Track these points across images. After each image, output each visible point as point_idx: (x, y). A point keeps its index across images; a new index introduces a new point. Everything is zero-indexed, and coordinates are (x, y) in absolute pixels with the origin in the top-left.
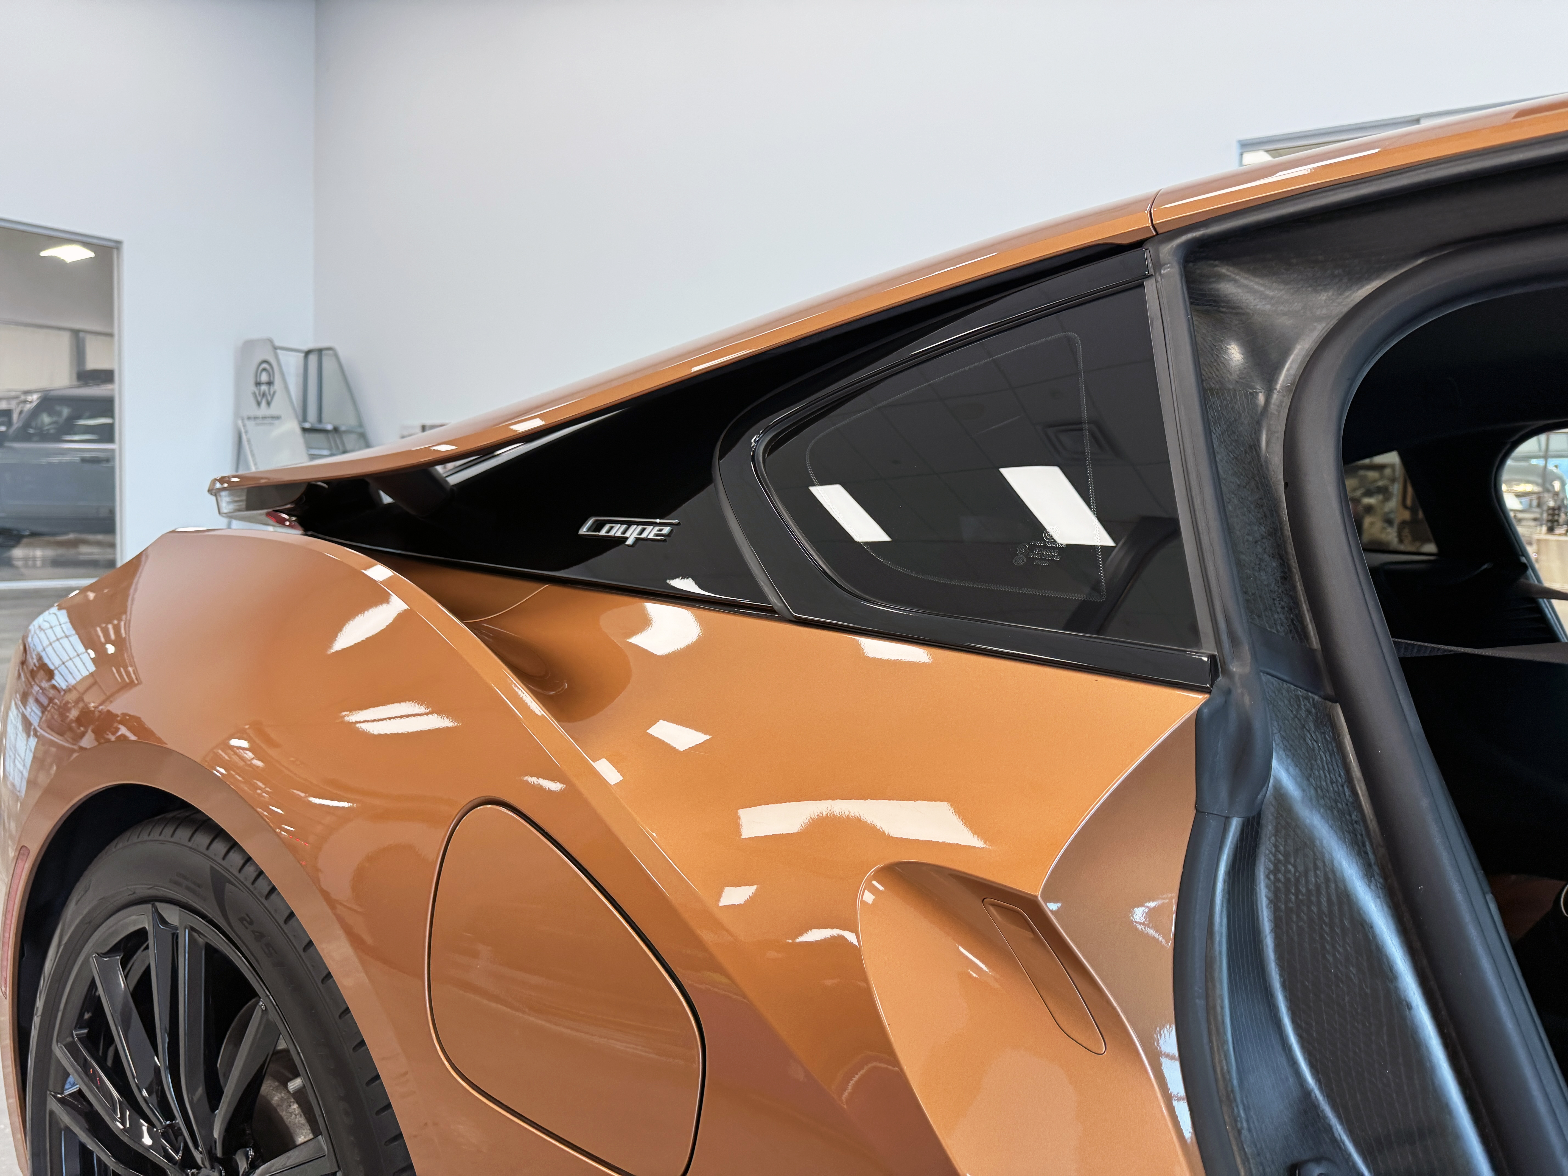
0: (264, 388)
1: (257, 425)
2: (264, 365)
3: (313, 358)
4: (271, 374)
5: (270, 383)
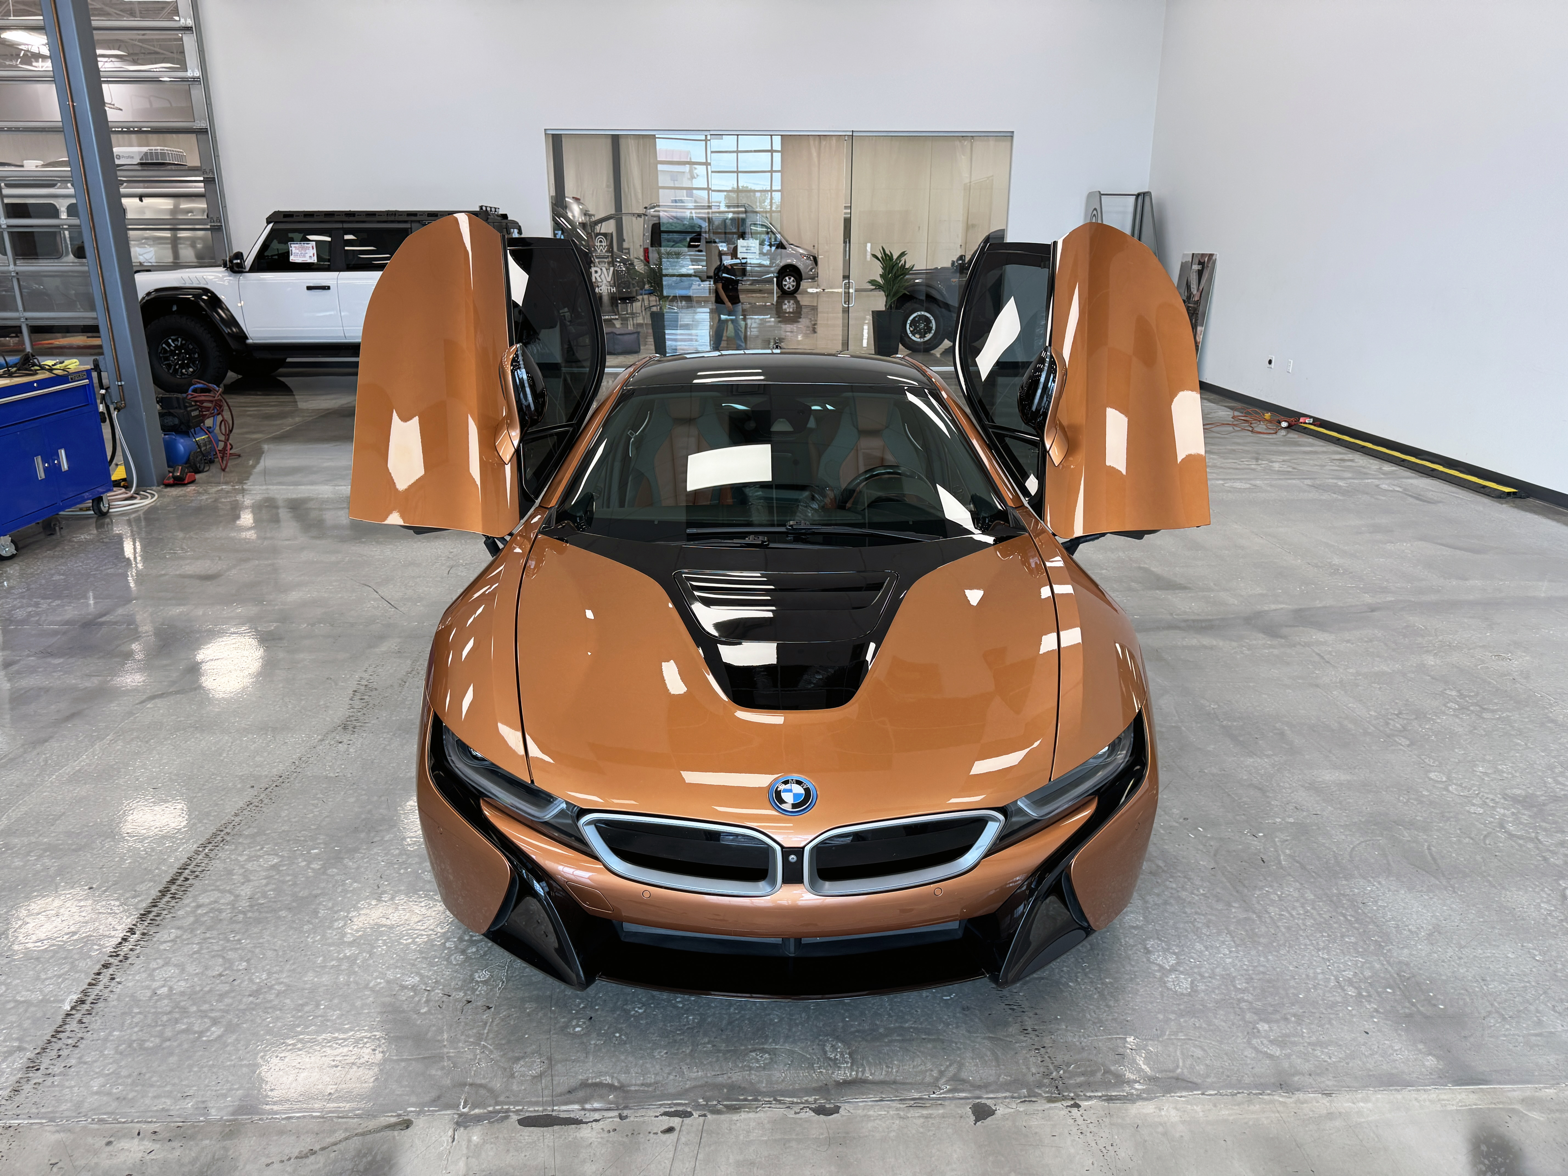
2: (1095, 212)
3: (1141, 199)
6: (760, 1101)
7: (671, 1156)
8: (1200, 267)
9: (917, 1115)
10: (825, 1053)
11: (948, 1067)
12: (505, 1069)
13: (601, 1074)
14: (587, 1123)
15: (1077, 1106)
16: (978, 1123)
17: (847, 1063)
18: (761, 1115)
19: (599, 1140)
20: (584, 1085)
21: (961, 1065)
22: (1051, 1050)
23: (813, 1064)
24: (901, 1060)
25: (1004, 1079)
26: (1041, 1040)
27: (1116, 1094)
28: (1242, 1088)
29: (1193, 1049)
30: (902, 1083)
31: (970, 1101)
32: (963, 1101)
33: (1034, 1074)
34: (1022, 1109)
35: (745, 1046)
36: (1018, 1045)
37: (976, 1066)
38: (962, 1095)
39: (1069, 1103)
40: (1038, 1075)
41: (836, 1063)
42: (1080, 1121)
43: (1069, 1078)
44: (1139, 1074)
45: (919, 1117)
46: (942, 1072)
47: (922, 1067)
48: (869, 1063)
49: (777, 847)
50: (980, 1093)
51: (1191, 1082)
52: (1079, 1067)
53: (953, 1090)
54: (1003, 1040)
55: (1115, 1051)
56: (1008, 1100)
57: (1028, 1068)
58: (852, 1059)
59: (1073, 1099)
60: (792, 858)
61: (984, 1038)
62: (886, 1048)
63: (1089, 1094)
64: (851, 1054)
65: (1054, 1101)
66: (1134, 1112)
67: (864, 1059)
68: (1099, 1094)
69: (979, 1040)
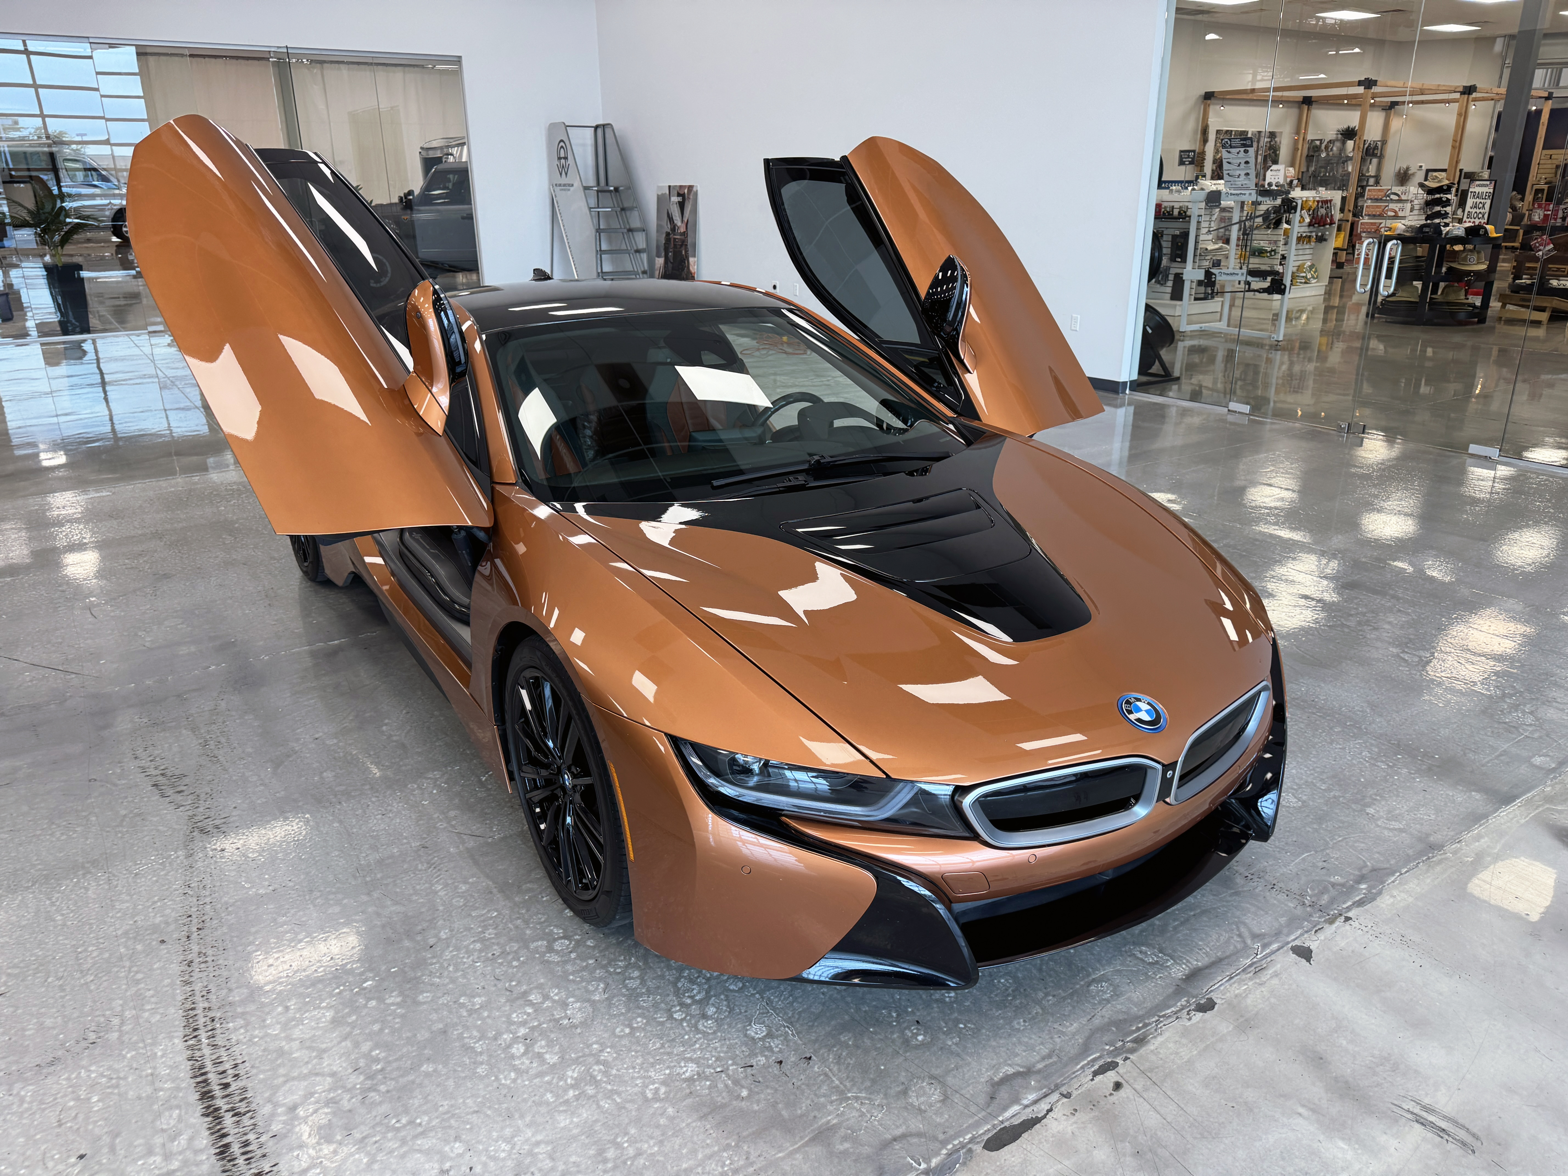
0: (563, 161)
1: (561, 190)
2: (562, 144)
3: (600, 131)
4: (566, 152)
5: (566, 158)
6: (1150, 1024)
7: (1148, 1107)
8: (680, 199)
9: (1268, 976)
10: (1142, 959)
11: (1239, 930)
12: (906, 1108)
13: (996, 1068)
14: (1045, 1117)
15: (1348, 919)
16: (1312, 963)
17: (1168, 960)
18: (1167, 1035)
19: (1075, 1126)
20: (996, 1085)
21: (1245, 924)
22: (1281, 885)
23: (1146, 974)
24: (1202, 940)
25: (1283, 920)
26: (1266, 880)
27: (1357, 898)
28: (1415, 860)
29: (1356, 845)
30: (1227, 957)
31: (1285, 948)
32: (1281, 951)
33: (1295, 908)
34: (1322, 938)
35: (1078, 984)
36: (1257, 890)
37: (1253, 919)
38: (1275, 946)
39: (1343, 918)
40: (1299, 907)
41: (1162, 965)
42: (1364, 928)
43: (1318, 900)
44: (1352, 877)
45: (1271, 977)
46: (1240, 936)
47: (1222, 938)
48: (1183, 953)
49: (1159, 767)
50: (1283, 938)
51: (1385, 869)
52: (1312, 889)
53: (1265, 946)
54: (1244, 891)
55: (1317, 867)
56: (1306, 936)
57: (1286, 905)
58: (1168, 956)
59: (1341, 915)
60: (1169, 774)
61: (1231, 896)
62: (1179, 935)
63: (1345, 906)
64: (1161, 952)
65: (1331, 922)
66: (1384, 906)
67: (1174, 951)
68: (1349, 903)
69: (1229, 899)
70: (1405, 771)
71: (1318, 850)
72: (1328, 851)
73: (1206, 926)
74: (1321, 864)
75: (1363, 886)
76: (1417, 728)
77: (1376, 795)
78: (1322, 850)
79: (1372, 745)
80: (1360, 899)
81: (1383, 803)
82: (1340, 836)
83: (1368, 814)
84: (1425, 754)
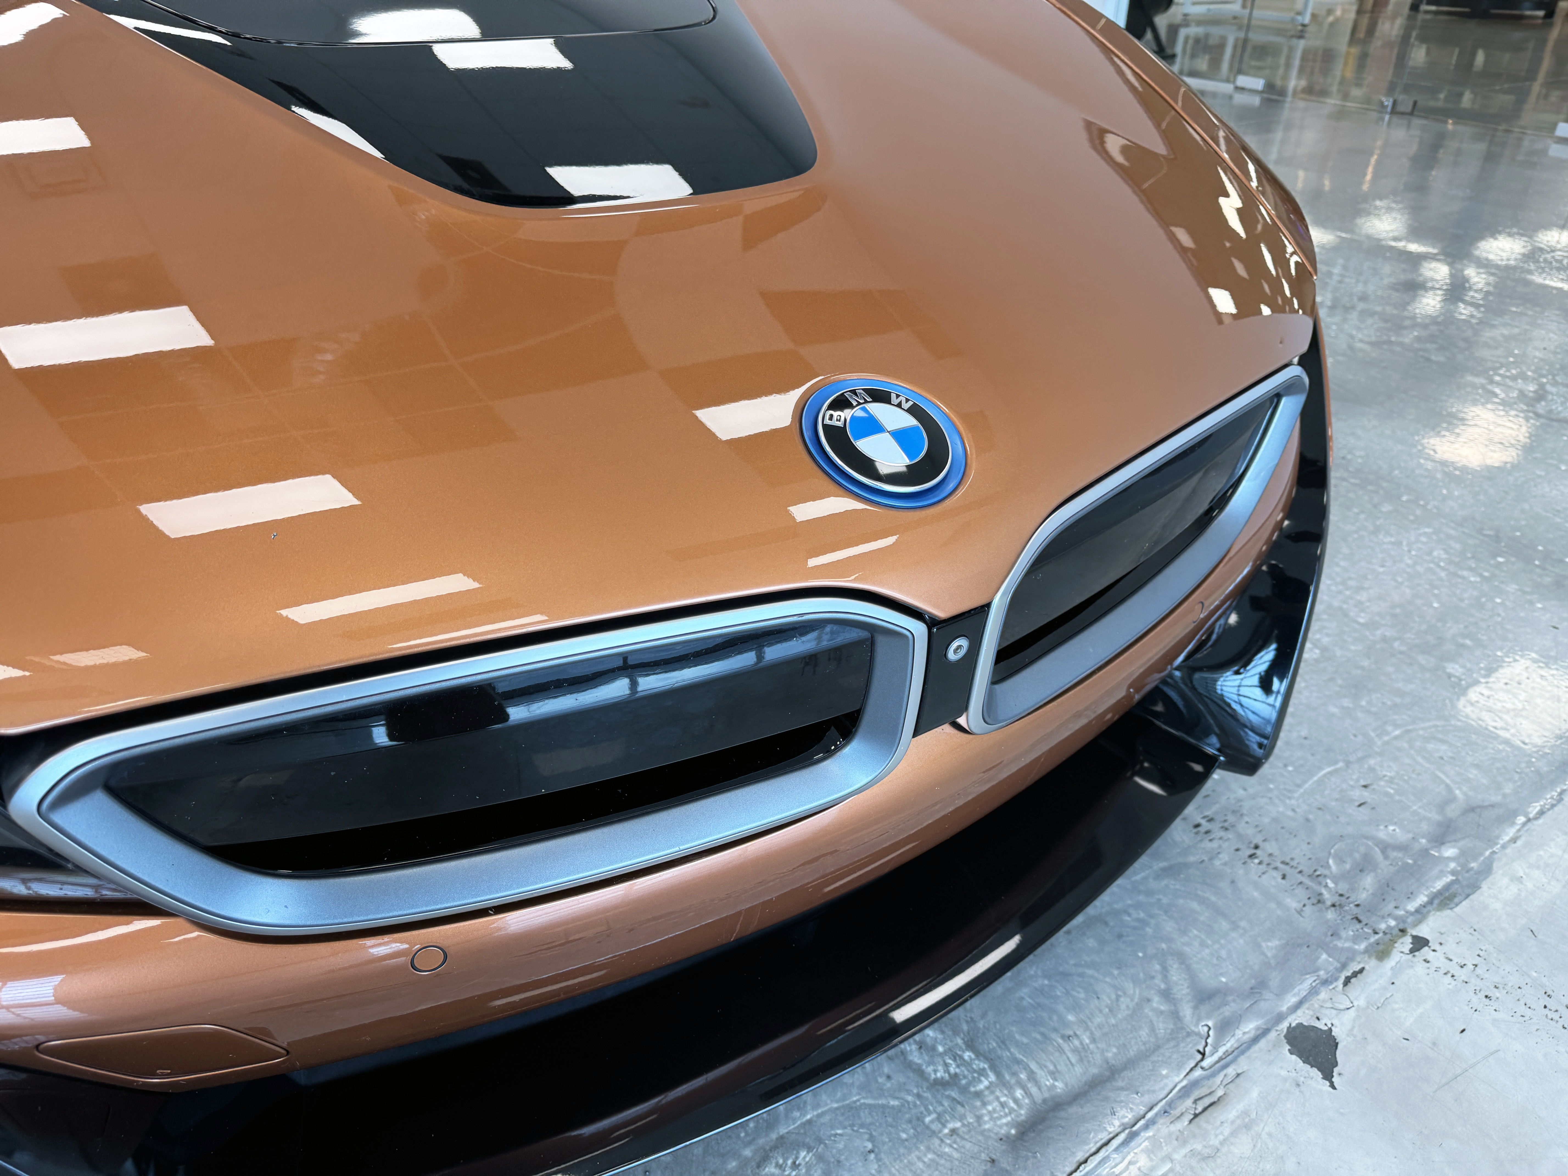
9: (1227, 1130)
10: (920, 1072)
11: (1165, 978)
15: (1420, 943)
16: (1335, 1079)
17: (982, 1073)
21: (1182, 958)
22: (1270, 847)
23: (920, 1119)
24: (1075, 1007)
25: (1271, 946)
26: (1239, 836)
27: (1439, 885)
28: (1553, 783)
29: (1430, 746)
30: (1130, 1064)
31: (1273, 1035)
32: (1263, 1043)
33: (1300, 912)
34: (1361, 1002)
35: (736, 1155)
36: (1217, 863)
37: (1203, 944)
38: (1249, 1027)
39: (1406, 943)
40: (1308, 910)
41: (964, 1090)
42: (1456, 971)
43: (1353, 889)
44: (1424, 827)
45: (1233, 1134)
46: (1166, 995)
47: (1124, 1002)
48: (1025, 1049)
49: (918, 629)
50: (1268, 1004)
51: (1492, 806)
52: (1340, 860)
53: (1225, 1027)
54: (1186, 865)
55: (1352, 801)
56: (1323, 995)
57: (1279, 904)
58: (987, 1059)
59: (1403, 931)
60: (957, 648)
61: (1157, 877)
62: (1024, 992)
63: (1412, 906)
64: (970, 1045)
65: (1382, 952)
66: (1498, 905)
67: (1003, 1043)
68: (1422, 899)
69: (1153, 884)
70: (1512, 588)
71: (1352, 758)
72: (1372, 762)
73: (1093, 965)
74: (1358, 794)
75: (1450, 852)
76: (1526, 506)
77: (1465, 636)
78: (1360, 760)
79: (1449, 537)
80: (1447, 887)
81: (1478, 653)
82: (1397, 726)
83: (1450, 676)
84: (1546, 556)
